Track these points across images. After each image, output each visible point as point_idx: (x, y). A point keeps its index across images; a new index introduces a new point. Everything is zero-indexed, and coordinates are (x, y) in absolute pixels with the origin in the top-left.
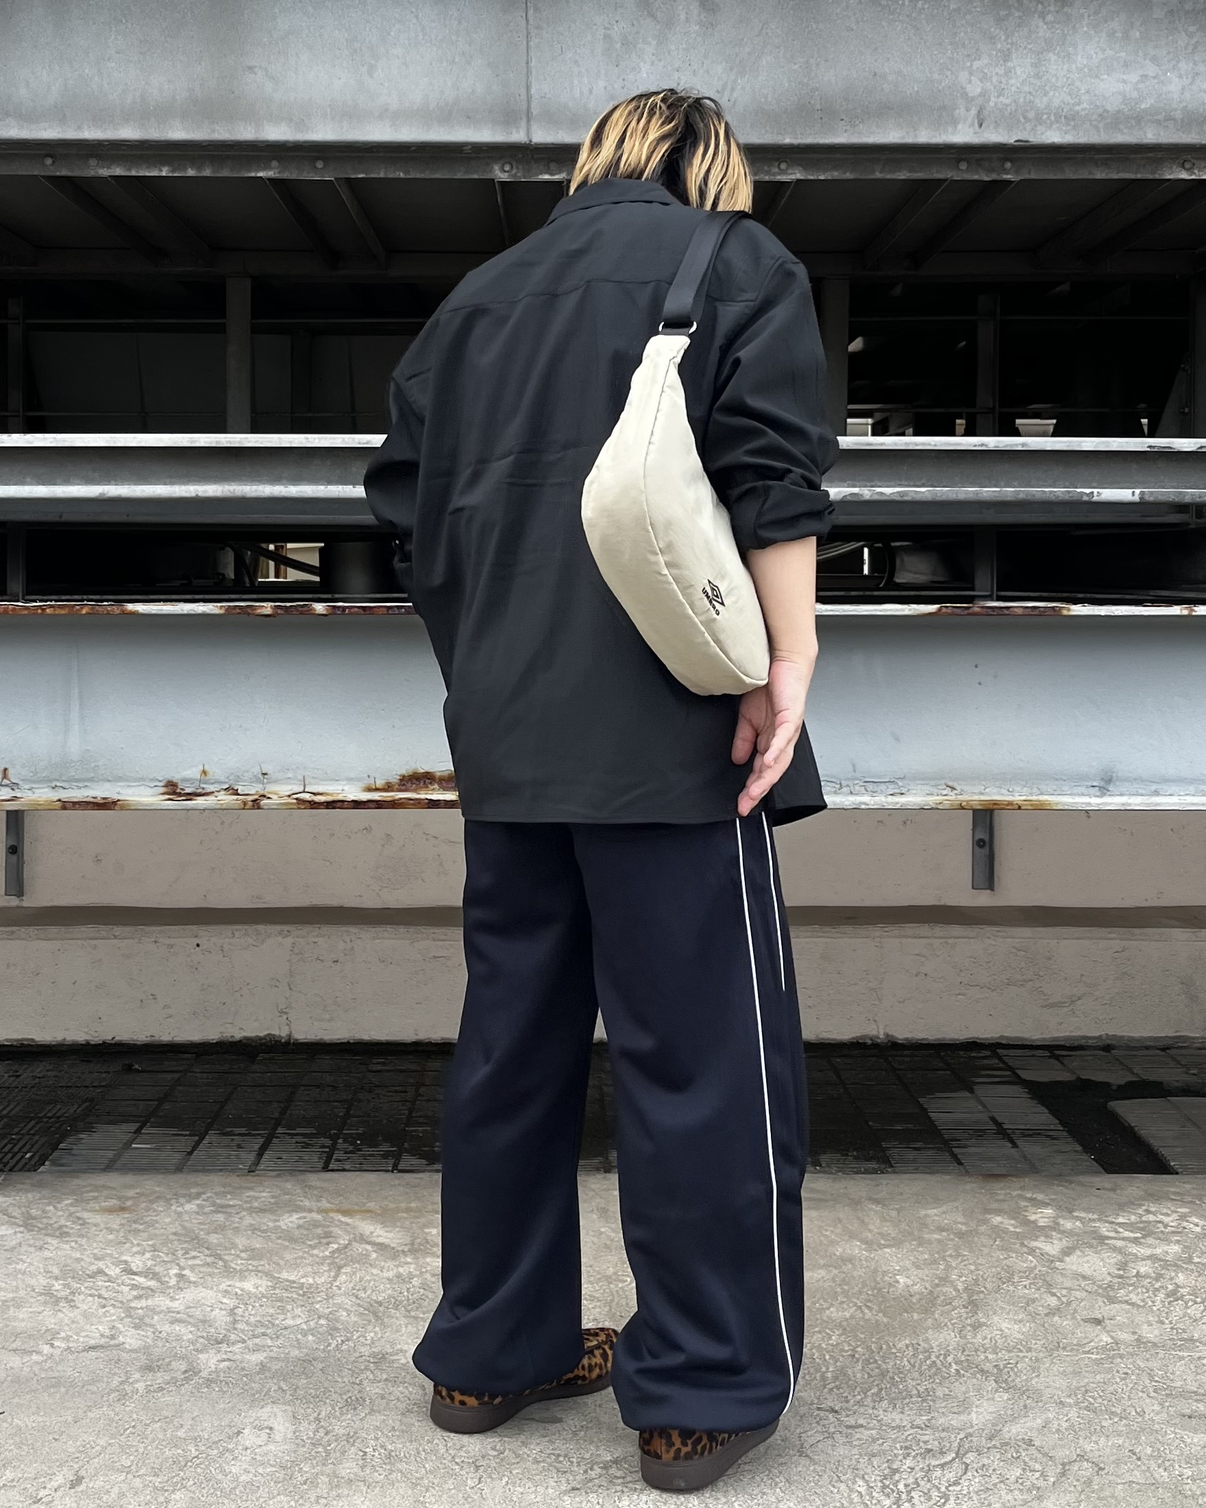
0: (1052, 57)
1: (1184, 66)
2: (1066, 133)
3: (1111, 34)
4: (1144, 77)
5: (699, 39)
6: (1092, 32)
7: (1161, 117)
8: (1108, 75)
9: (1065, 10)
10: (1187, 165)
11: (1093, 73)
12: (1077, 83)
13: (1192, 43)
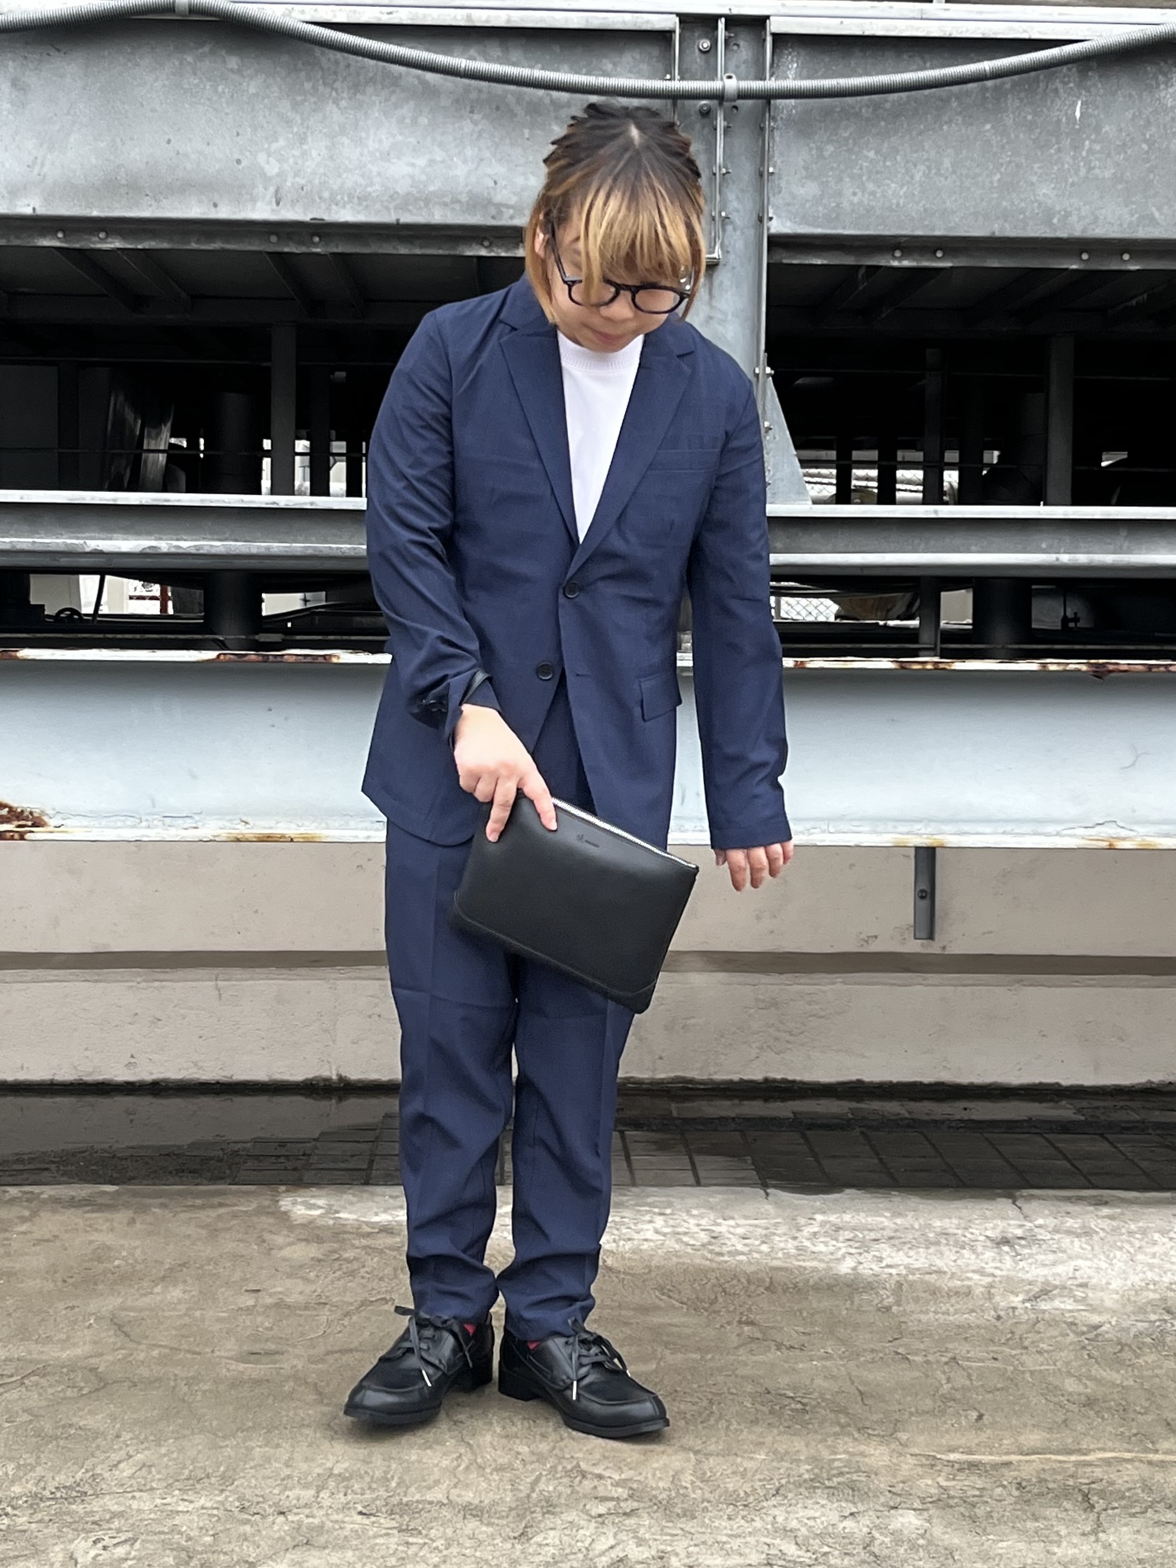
0: (346, 141)
1: (469, 152)
2: (358, 212)
3: (401, 120)
4: (432, 162)
5: (11, 117)
6: (383, 118)
7: (447, 200)
8: (399, 158)
9: (358, 96)
10: (486, 243)
11: (386, 156)
12: (369, 166)
13: (477, 130)
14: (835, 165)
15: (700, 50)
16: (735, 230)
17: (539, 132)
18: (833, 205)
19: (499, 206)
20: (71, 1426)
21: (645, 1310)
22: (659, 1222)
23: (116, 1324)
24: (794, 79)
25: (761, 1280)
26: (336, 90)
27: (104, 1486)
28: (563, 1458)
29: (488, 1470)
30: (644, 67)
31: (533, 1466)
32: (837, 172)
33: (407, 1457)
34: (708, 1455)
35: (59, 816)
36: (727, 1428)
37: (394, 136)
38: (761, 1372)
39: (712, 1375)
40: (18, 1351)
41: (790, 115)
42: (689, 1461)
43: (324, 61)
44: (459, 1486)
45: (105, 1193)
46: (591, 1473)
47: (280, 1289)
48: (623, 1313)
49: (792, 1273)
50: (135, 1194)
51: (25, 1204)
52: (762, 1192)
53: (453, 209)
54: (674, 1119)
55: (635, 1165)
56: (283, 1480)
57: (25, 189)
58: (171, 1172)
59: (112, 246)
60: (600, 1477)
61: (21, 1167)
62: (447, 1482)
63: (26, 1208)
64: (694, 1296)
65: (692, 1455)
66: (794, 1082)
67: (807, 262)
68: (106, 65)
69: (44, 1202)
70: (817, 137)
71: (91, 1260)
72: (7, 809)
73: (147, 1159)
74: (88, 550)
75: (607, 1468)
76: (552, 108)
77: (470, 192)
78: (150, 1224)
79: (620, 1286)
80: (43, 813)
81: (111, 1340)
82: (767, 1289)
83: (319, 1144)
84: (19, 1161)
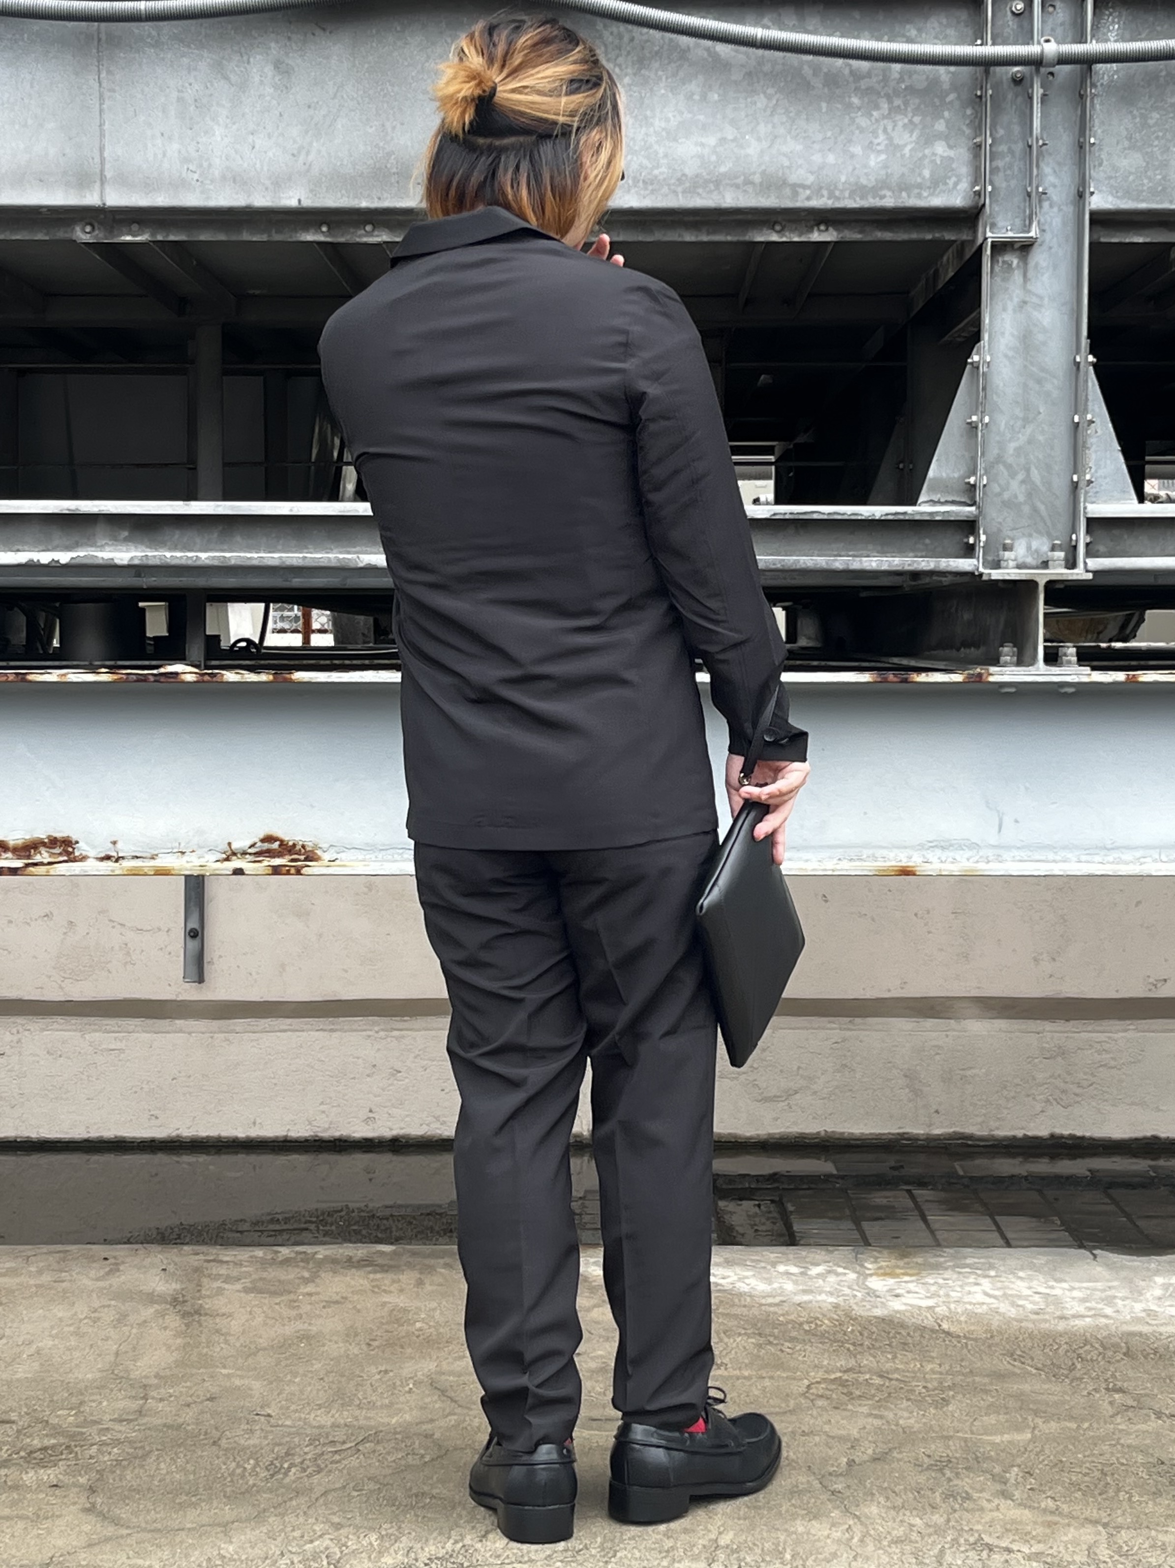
1: (763, 129)
3: (690, 97)
4: (723, 141)
5: (274, 102)
6: (670, 95)
7: (740, 181)
8: (687, 138)
9: (643, 72)
10: (778, 228)
11: (672, 136)
12: (656, 147)
13: (771, 105)
14: (1161, 134)
15: (1013, 12)
16: (1051, 206)
17: (839, 106)
18: (1159, 177)
19: (795, 188)
20: (423, 1494)
21: (1000, 1376)
22: (986, 1284)
23: (436, 1388)
24: (1116, 41)
25: (1116, 1346)
26: (620, 66)
27: (480, 1558)
28: (962, 1529)
29: (885, 1543)
30: (951, 32)
31: (932, 1539)
32: (1163, 142)
33: (793, 1529)
34: (1119, 1528)
35: (332, 850)
36: (1130, 1499)
37: (681, 113)
38: (1148, 1441)
39: (1095, 1445)
40: (346, 1417)
41: (1112, 81)
42: (1100, 1534)
43: (606, 34)
44: (860, 1560)
45: (382, 1253)
46: (997, 1547)
47: (600, 1353)
48: (977, 1379)
49: (1148, 1339)
50: (414, 1254)
51: (302, 1264)
52: (1088, 1253)
53: (745, 191)
54: (962, 1177)
55: (935, 1226)
56: (668, 1551)
57: (290, 179)
58: (438, 1232)
59: (379, 239)
60: (1009, 1550)
61: (278, 1227)
62: (845, 1555)
63: (304, 1268)
64: (1049, 1362)
65: (1100, 1528)
66: (1083, 1138)
67: (1127, 240)
68: (374, 45)
69: (320, 1264)
70: (1140, 104)
71: (388, 1323)
72: (278, 843)
73: (408, 1219)
74: (361, 565)
75: (1014, 1541)
76: (851, 79)
77: (763, 173)
78: (440, 1285)
79: (965, 1351)
80: (316, 846)
81: (437, 1406)
82: (1125, 1354)
83: (587, 1203)
84: (272, 1221)
